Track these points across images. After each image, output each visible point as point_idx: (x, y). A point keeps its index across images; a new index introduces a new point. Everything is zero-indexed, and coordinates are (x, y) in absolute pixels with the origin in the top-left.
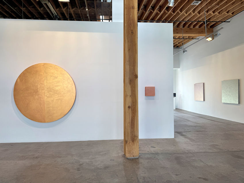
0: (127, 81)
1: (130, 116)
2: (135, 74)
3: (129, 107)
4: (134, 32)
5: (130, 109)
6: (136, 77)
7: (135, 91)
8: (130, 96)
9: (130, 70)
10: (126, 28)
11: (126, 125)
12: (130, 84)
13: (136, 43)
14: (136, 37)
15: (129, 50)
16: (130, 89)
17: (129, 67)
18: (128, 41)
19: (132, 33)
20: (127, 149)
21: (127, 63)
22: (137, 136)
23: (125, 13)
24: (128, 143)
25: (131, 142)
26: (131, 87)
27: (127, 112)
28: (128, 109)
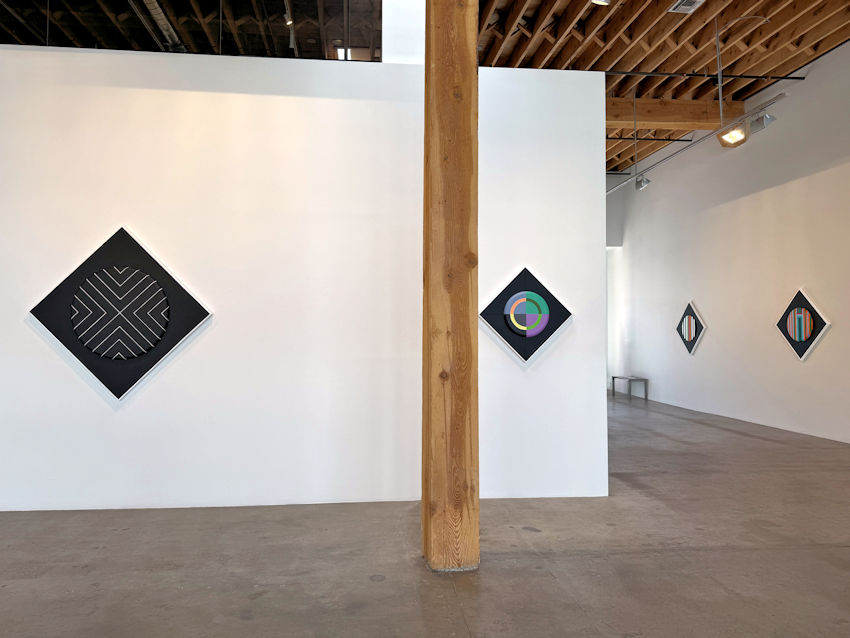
0: (438, 275)
1: (448, 409)
2: (465, 252)
3: (443, 376)
4: (465, 96)
5: (448, 385)
6: (472, 261)
7: (467, 316)
8: (448, 334)
9: (448, 236)
10: (433, 78)
11: (433, 441)
12: (449, 287)
13: (473, 133)
14: (473, 110)
15: (445, 159)
16: (447, 305)
17: (446, 225)
18: (442, 128)
19: (459, 96)
20: (433, 537)
21: (438, 208)
22: (472, 488)
23: (432, 23)
24: (439, 511)
25: (451, 508)
26: (452, 301)
27: (434, 394)
28: (440, 381)
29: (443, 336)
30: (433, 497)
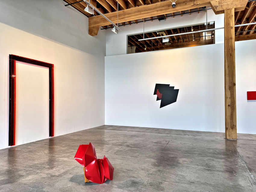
0: (227, 87)
1: (230, 111)
2: (233, 83)
3: (229, 105)
4: (232, 55)
5: (230, 107)
6: (235, 84)
7: (234, 95)
8: (230, 98)
9: (229, 80)
10: (226, 53)
11: (227, 117)
12: (230, 89)
13: (234, 61)
14: (234, 57)
15: (229, 66)
16: (229, 93)
17: (229, 78)
18: (228, 61)
19: (231, 55)
20: (227, 133)
21: (227, 75)
23: (225, 43)
24: (228, 129)
25: (231, 129)
26: (230, 92)
27: (227, 109)
28: (228, 106)
29: (229, 98)
30: (227, 127)
